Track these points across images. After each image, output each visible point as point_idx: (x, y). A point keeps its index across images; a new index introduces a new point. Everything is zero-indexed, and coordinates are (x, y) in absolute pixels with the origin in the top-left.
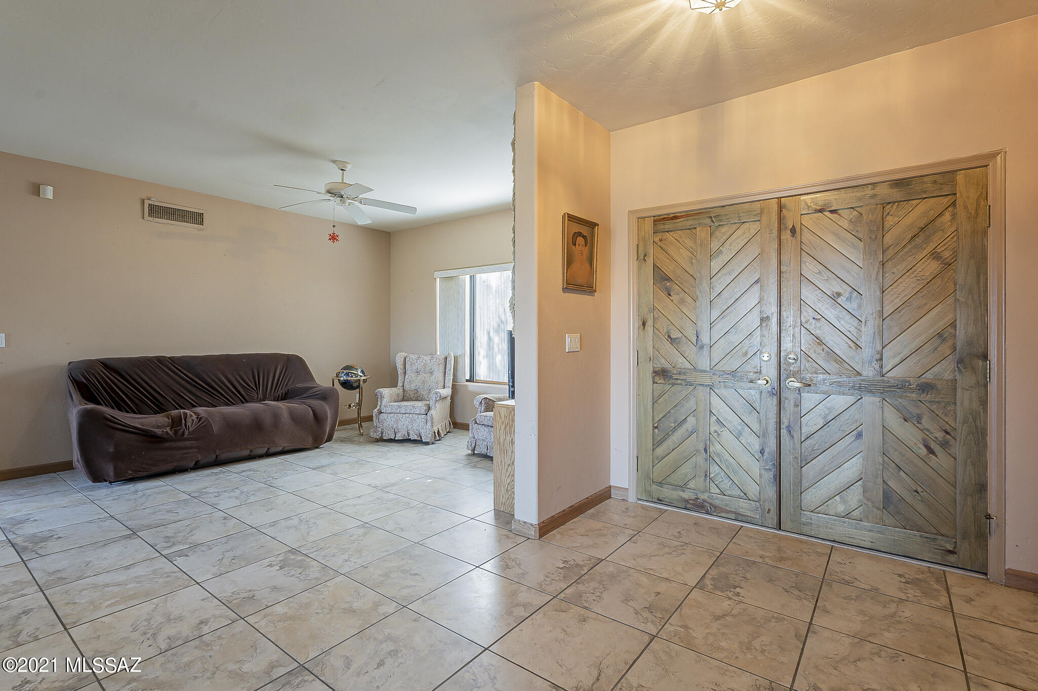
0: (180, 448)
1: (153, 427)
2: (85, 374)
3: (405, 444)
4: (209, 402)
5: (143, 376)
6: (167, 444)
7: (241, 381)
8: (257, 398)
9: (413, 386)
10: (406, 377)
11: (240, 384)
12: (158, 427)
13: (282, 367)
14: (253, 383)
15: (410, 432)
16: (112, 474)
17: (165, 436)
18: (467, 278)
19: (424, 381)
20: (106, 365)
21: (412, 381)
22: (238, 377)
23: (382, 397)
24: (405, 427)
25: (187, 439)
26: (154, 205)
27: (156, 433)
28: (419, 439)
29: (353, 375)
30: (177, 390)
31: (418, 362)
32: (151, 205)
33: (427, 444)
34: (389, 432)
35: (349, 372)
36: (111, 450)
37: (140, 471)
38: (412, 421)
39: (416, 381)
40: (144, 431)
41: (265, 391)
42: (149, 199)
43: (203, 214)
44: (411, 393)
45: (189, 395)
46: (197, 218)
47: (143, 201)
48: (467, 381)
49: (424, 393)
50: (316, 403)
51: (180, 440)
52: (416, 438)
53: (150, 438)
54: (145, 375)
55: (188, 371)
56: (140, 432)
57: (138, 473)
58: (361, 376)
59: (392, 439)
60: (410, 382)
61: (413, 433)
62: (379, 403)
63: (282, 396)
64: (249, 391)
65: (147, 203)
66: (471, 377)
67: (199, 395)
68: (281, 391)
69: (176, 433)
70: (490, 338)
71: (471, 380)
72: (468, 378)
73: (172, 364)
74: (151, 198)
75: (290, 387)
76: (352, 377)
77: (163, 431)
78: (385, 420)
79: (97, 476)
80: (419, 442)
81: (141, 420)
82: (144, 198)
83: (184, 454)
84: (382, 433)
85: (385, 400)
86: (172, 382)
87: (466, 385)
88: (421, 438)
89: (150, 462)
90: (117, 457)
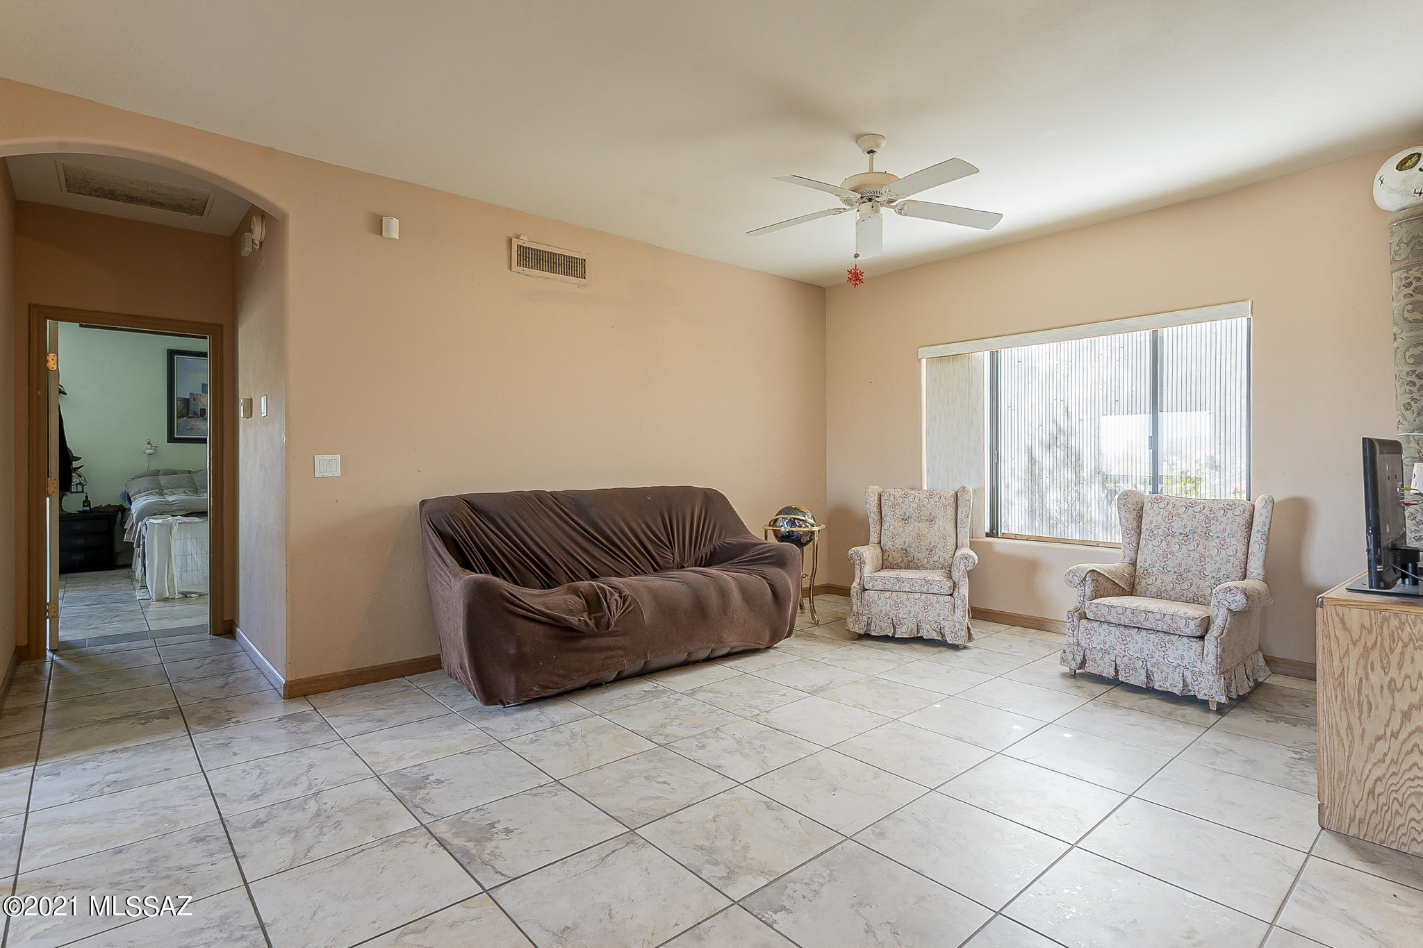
0: (601, 649)
1: (563, 612)
2: (450, 520)
3: (917, 646)
4: (612, 568)
5: (523, 523)
6: (585, 642)
7: (649, 533)
8: (673, 561)
9: (899, 544)
10: (885, 527)
11: (649, 538)
12: (571, 612)
13: (699, 507)
14: (666, 537)
15: (924, 625)
16: (512, 691)
17: (584, 628)
18: (987, 355)
19: (918, 535)
20: (472, 504)
21: (896, 535)
22: (643, 526)
23: (862, 562)
24: (912, 615)
25: (614, 634)
26: (523, 247)
27: (571, 623)
28: (940, 638)
29: (801, 523)
30: (566, 547)
31: (932, 502)
32: (521, 246)
33: (955, 647)
34: (881, 624)
35: (795, 519)
36: (513, 651)
37: (549, 688)
38: (926, 606)
39: (903, 534)
40: (556, 620)
41: (682, 550)
42: (518, 237)
43: (585, 260)
44: (896, 555)
45: (582, 555)
46: (574, 267)
47: (510, 241)
48: (988, 535)
49: (921, 556)
50: (773, 572)
51: (602, 636)
52: (935, 636)
53: (562, 630)
54: (526, 523)
55: (578, 516)
56: (550, 621)
57: (545, 690)
58: (813, 526)
59: (888, 636)
60: (893, 536)
61: (928, 627)
62: (857, 572)
63: (706, 558)
64: (660, 549)
65: (515, 243)
66: (992, 528)
67: (595, 554)
68: (705, 550)
69: (597, 624)
70: (1032, 459)
71: (993, 533)
72: (987, 529)
73: (556, 504)
74: (520, 236)
75: (716, 542)
76: (800, 526)
77: (580, 620)
78: (874, 602)
79: (491, 695)
80: (939, 643)
81: (543, 599)
82: (512, 236)
83: (608, 658)
84: (869, 624)
85: (867, 567)
86: (560, 533)
87: (990, 543)
88: (943, 636)
89: (561, 672)
90: (520, 663)
